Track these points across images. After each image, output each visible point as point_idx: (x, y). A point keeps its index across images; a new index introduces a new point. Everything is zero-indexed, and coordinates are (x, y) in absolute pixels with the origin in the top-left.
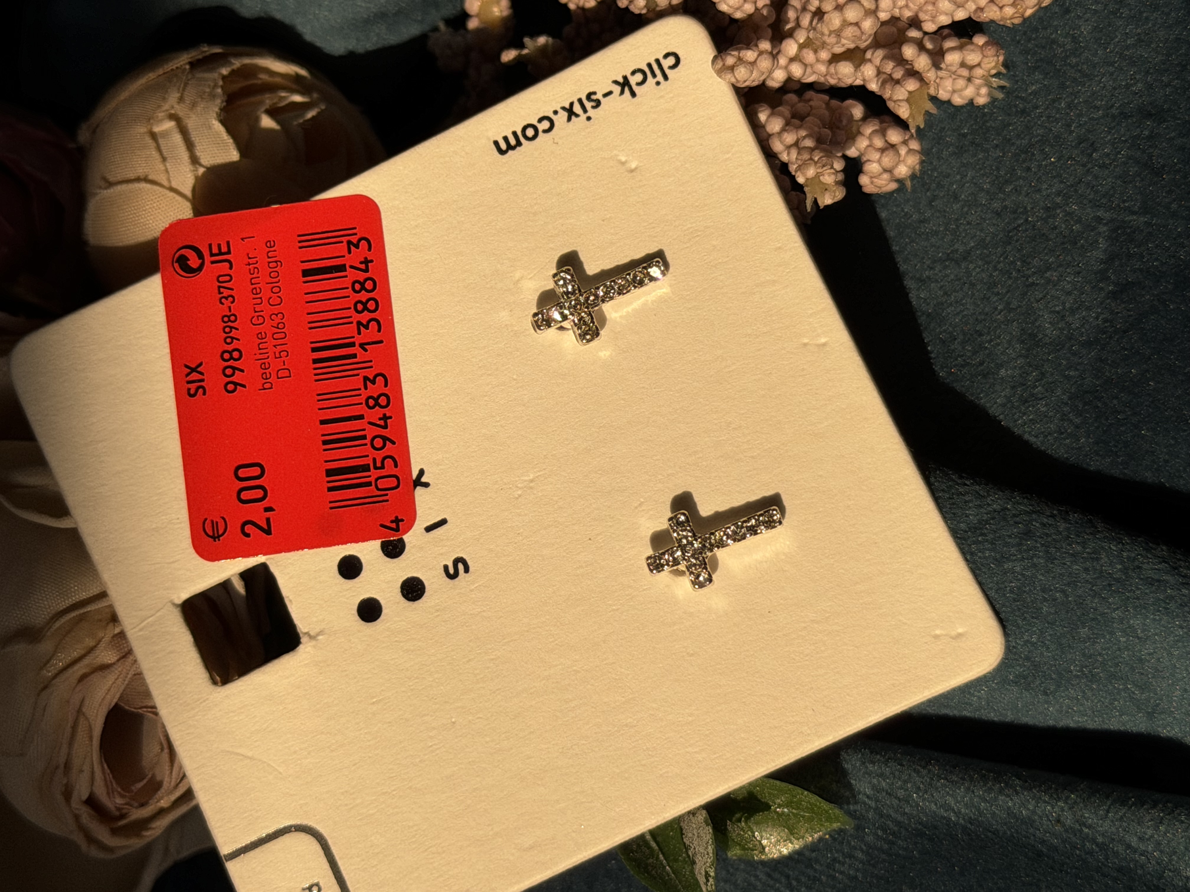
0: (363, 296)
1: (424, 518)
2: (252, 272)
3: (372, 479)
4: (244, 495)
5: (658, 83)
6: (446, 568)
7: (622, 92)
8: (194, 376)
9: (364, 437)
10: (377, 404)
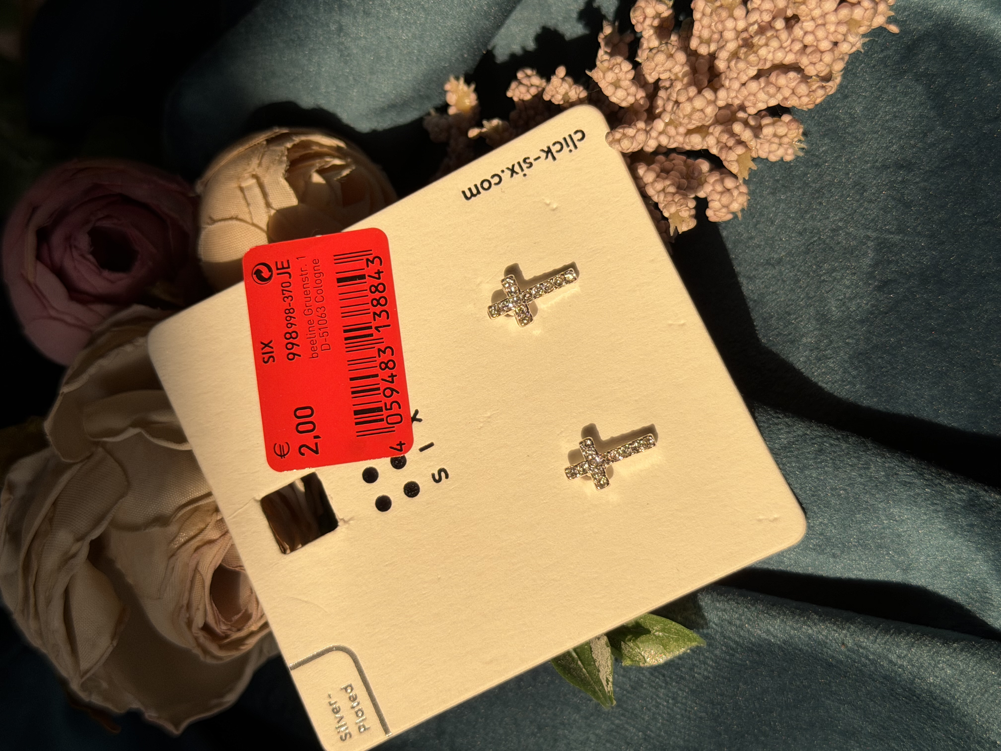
0: (377, 295)
1: (418, 442)
2: (304, 280)
3: (384, 417)
4: (301, 428)
5: (571, 151)
6: (433, 476)
7: (547, 157)
8: (267, 349)
9: (378, 389)
10: (387, 367)
